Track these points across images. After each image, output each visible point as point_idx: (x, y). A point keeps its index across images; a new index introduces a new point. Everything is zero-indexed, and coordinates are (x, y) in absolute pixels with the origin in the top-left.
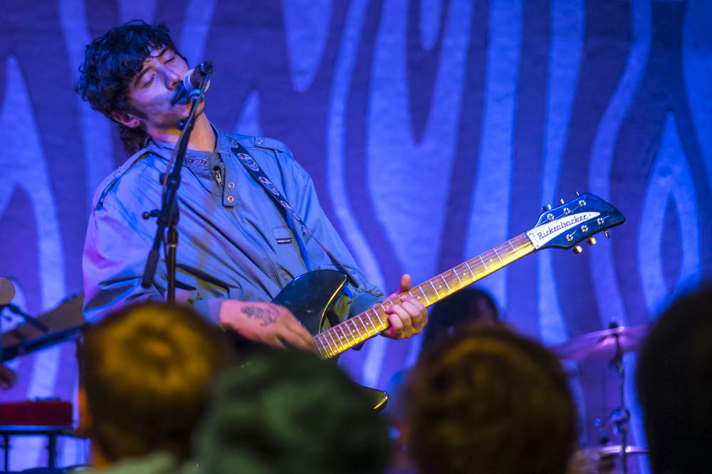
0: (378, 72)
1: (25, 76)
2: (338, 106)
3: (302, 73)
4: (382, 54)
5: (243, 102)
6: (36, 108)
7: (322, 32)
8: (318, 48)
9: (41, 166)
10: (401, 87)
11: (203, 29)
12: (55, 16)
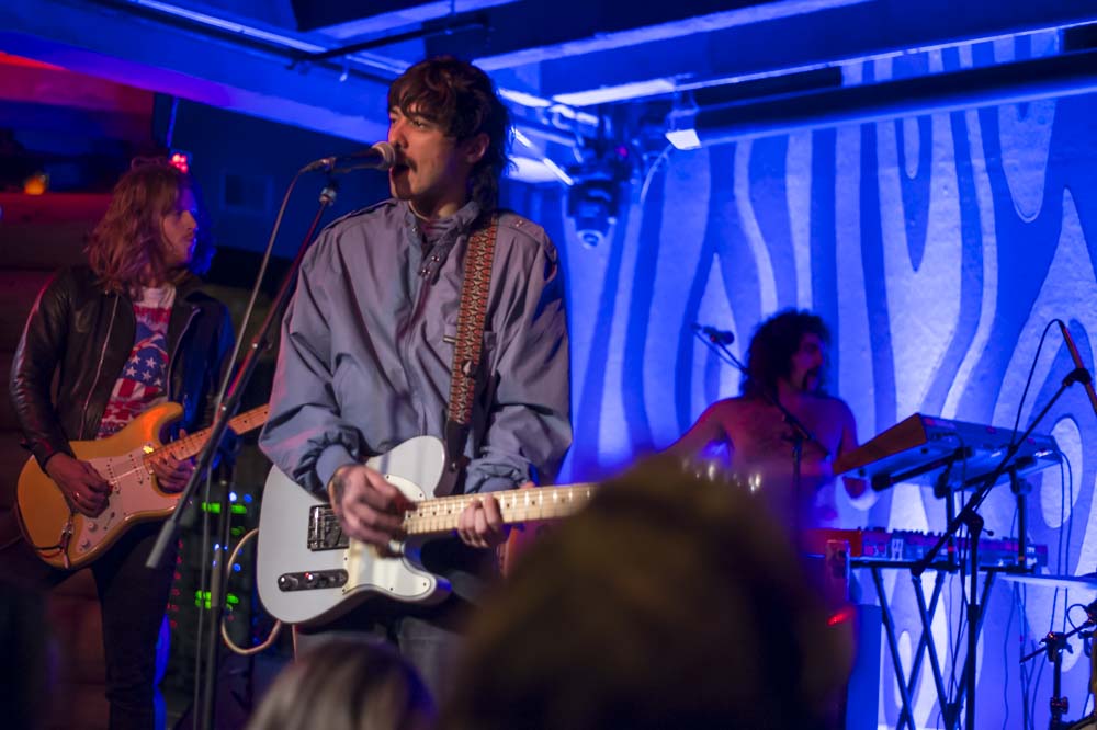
1: (1079, 207)
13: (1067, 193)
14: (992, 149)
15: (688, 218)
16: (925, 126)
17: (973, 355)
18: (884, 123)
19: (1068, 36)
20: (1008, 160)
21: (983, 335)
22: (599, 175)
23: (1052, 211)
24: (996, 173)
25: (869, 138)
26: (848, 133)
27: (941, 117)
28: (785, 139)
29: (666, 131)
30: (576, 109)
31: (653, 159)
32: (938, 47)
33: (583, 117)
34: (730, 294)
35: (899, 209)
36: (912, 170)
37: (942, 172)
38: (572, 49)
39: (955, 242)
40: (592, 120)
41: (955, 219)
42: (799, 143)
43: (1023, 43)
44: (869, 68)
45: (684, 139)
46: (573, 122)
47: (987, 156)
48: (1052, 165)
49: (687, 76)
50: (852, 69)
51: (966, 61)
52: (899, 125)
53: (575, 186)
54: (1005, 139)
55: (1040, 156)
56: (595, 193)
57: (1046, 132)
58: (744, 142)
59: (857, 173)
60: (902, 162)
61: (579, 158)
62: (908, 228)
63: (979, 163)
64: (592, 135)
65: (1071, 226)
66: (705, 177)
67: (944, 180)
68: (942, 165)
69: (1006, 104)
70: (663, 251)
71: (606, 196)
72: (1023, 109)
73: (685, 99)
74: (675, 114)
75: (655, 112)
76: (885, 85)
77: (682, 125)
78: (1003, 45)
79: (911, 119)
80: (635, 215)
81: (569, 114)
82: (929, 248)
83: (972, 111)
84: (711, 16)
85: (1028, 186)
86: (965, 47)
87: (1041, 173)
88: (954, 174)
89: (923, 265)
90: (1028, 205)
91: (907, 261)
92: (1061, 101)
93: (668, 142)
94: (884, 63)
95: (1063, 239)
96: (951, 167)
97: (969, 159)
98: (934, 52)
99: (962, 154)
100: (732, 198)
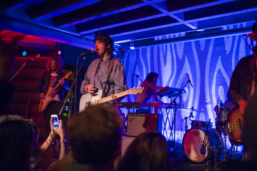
0: (240, 49)
1: (188, 57)
2: (234, 56)
3: (227, 52)
4: (241, 46)
5: (219, 57)
6: (189, 61)
7: (231, 45)
8: (230, 47)
9: (190, 70)
10: (245, 52)
11: (212, 47)
12: (192, 48)
13: (186, 55)
14: (176, 49)
15: (133, 59)
16: (166, 46)
17: (173, 78)
18: (160, 46)
19: (186, 33)
20: (178, 51)
21: (174, 75)
22: (120, 53)
23: (184, 58)
24: (176, 53)
25: (158, 48)
26: (155, 47)
27: (168, 45)
28: (146, 48)
29: (130, 47)
30: (117, 44)
31: (128, 51)
32: (168, 35)
33: (118, 45)
34: (139, 70)
35: (163, 58)
36: (164, 52)
37: (169, 52)
38: (117, 35)
39: (170, 62)
40: (119, 45)
41: (170, 59)
42: (149, 48)
43: (180, 35)
44: (158, 38)
45: (132, 48)
46: (116, 46)
48: (184, 51)
49: (133, 39)
50: (156, 38)
51: (172, 37)
52: (163, 46)
53: (117, 55)
54: (177, 48)
55: (182, 50)
56: (120, 56)
57: (183, 47)
58: (141, 48)
59: (157, 53)
61: (117, 51)
62: (164, 60)
63: (174, 51)
64: (119, 47)
65: (187, 60)
66: (135, 53)
67: (169, 54)
69: (178, 43)
70: (129, 64)
71: (121, 56)
72: (180, 44)
73: (132, 42)
74: (131, 44)
75: (128, 44)
76: (161, 40)
77: (132, 46)
78: (177, 35)
79: (164, 45)
80: (125, 59)
81: (116, 44)
82: (167, 63)
83: (173, 44)
84: (136, 31)
85: (180, 55)
86: (172, 35)
87: (182, 53)
89: (166, 65)
90: (181, 57)
91: (164, 65)
92: (185, 43)
93: (130, 49)
94: (160, 37)
95: (185, 62)
96: (170, 52)
98: (167, 35)
99: (171, 50)
100: (139, 56)
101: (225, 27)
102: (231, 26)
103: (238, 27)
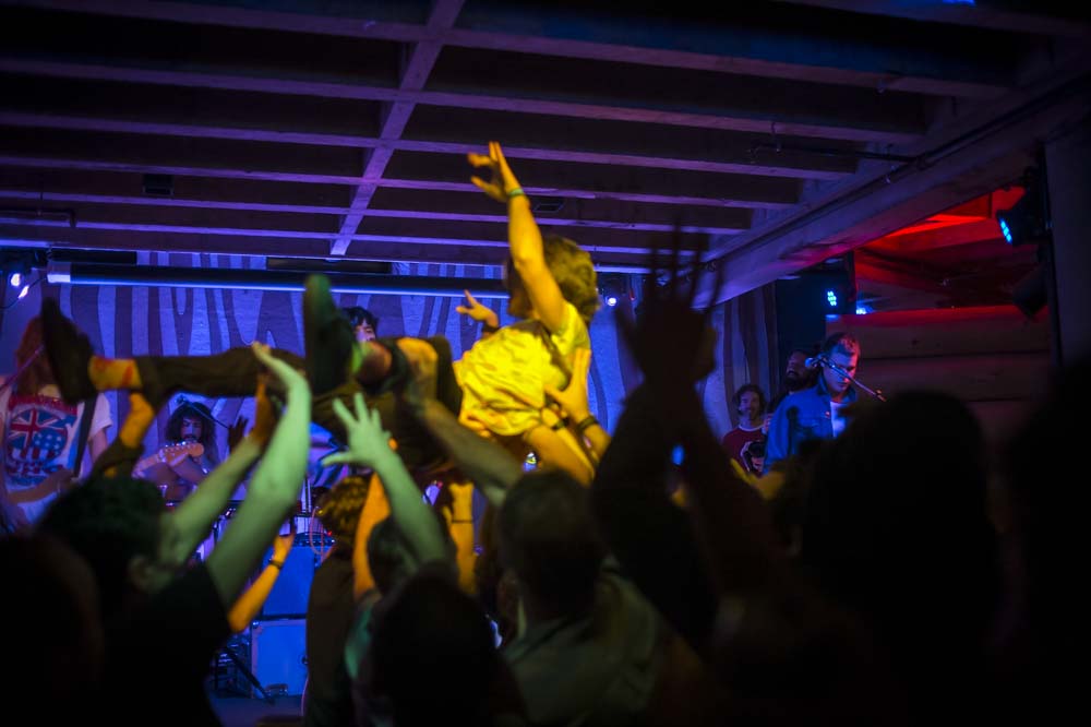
13: (269, 333)
14: (229, 307)
16: (190, 292)
18: (165, 286)
20: (237, 313)
24: (230, 318)
27: (198, 289)
32: (198, 253)
35: (173, 330)
36: (181, 310)
37: (200, 315)
41: (207, 339)
43: (247, 260)
44: (154, 257)
47: (225, 309)
48: (260, 318)
50: (143, 255)
51: (215, 263)
54: (235, 303)
55: (256, 313)
57: (258, 302)
59: (146, 308)
60: (175, 306)
62: (178, 341)
63: (221, 312)
67: (200, 319)
68: (200, 311)
69: (237, 289)
72: (246, 292)
74: (54, 263)
77: (61, 270)
78: (236, 259)
79: (180, 288)
83: (216, 289)
87: (256, 322)
88: (206, 316)
90: (249, 337)
92: (266, 292)
94: (163, 256)
96: (205, 312)
97: (215, 309)
98: (195, 255)
99: (211, 307)
101: (404, 267)
102: (423, 268)
103: (443, 273)
